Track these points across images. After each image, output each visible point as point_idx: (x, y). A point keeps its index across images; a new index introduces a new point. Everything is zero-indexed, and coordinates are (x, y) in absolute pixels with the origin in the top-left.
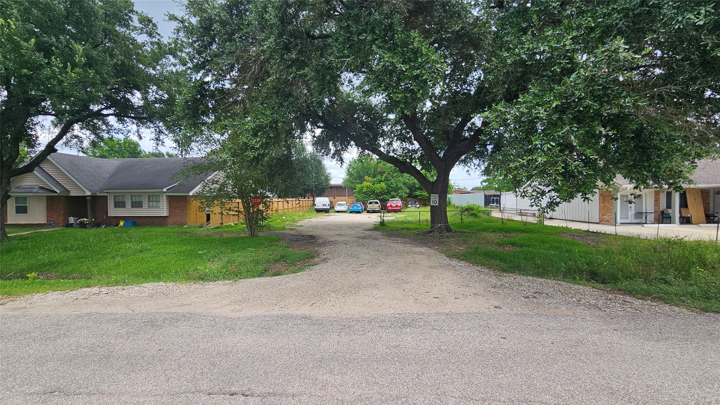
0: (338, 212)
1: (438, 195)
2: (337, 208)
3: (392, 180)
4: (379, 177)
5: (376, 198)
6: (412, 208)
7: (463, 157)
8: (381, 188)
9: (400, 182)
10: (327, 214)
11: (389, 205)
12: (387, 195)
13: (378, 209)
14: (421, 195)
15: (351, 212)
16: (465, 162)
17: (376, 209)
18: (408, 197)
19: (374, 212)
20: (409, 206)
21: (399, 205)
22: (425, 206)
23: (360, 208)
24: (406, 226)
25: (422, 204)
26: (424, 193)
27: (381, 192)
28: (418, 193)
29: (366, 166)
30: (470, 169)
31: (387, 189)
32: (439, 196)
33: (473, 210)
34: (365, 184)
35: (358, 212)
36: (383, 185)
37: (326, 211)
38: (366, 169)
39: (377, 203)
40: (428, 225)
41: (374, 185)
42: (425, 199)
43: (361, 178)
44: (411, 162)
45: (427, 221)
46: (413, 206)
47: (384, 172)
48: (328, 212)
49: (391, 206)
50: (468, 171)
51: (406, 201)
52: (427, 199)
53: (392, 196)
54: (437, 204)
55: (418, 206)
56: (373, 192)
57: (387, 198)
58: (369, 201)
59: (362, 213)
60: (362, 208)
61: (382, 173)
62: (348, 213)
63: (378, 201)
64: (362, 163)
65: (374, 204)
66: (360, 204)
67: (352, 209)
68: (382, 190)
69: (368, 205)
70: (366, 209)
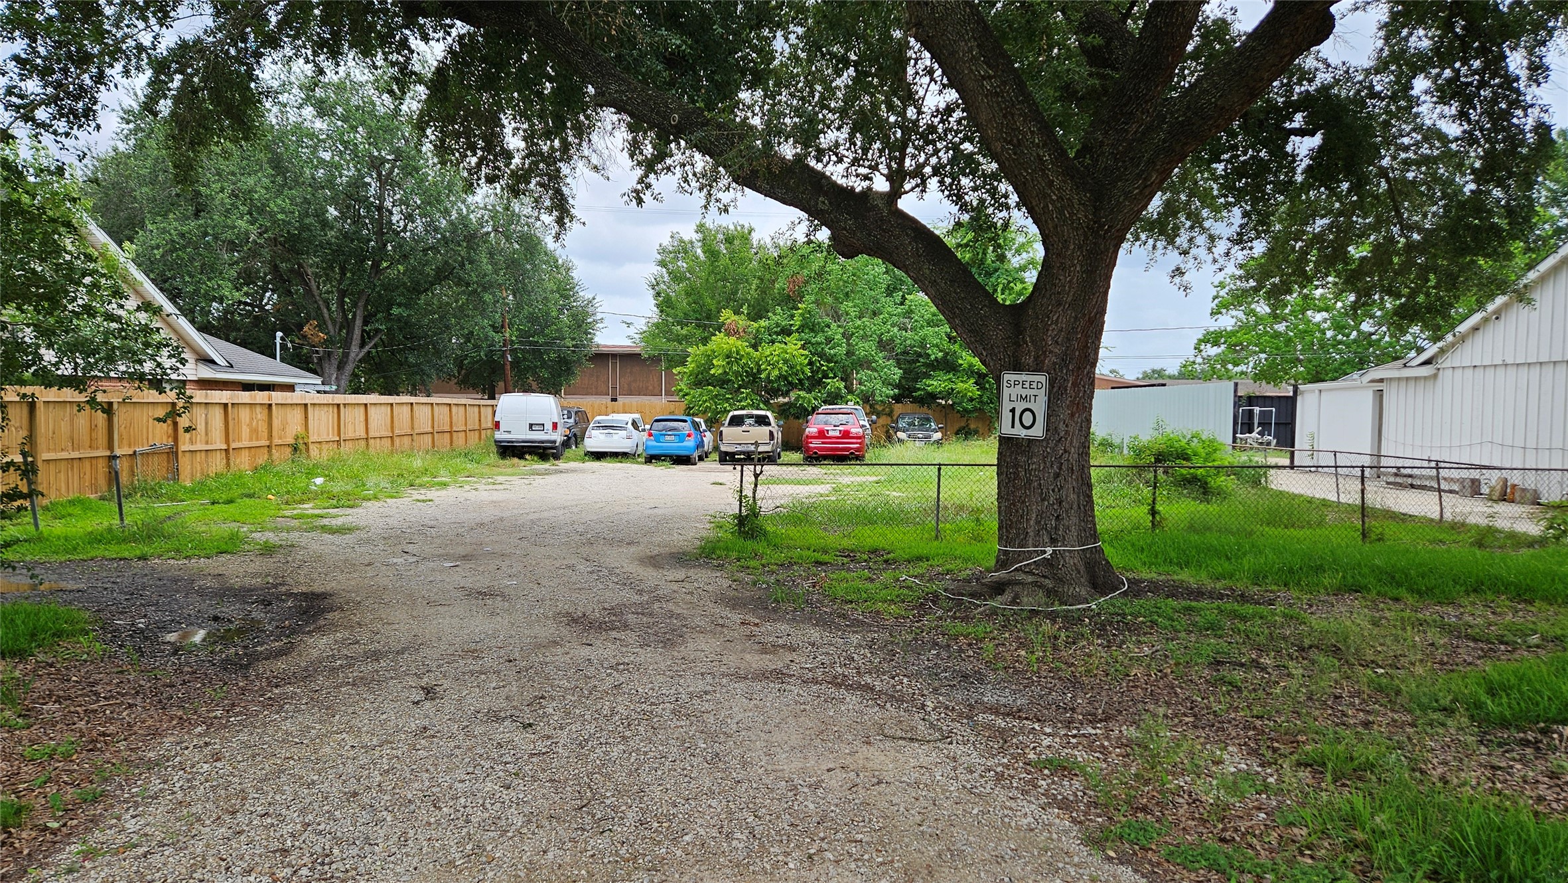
0: (599, 456)
1: (1042, 378)
2: (596, 440)
3: (834, 326)
4: (778, 317)
5: (766, 403)
6: (910, 444)
7: (1156, 204)
8: (786, 361)
9: (864, 337)
10: (546, 466)
11: (812, 430)
12: (809, 391)
13: (769, 448)
14: (950, 393)
15: (651, 459)
16: (1164, 229)
17: (759, 449)
18: (898, 399)
19: (751, 459)
20: (901, 435)
21: (855, 430)
22: (966, 439)
23: (690, 443)
24: (870, 537)
25: (956, 427)
26: (960, 386)
27: (785, 378)
28: (936, 383)
29: (726, 268)
30: (1191, 263)
31: (811, 363)
32: (1052, 383)
33: (1187, 458)
34: (720, 342)
35: (682, 460)
36: (793, 347)
37: (543, 452)
38: (725, 279)
39: (762, 421)
40: (978, 538)
41: (755, 347)
42: (965, 410)
43: (708, 318)
44: (896, 192)
45: (976, 514)
46: (915, 438)
47: (800, 297)
48: (557, 457)
49: (822, 434)
50: (1179, 272)
51: (890, 414)
52: (975, 409)
53: (829, 394)
54: (1038, 431)
55: (939, 435)
56: (752, 378)
57: (809, 401)
58: (731, 414)
59: (700, 465)
60: (700, 445)
61: (790, 300)
62: (638, 463)
63: (769, 414)
64: (712, 254)
65: (750, 425)
66: (696, 426)
67: (655, 443)
68: (791, 367)
69: (726, 430)
70: (716, 448)
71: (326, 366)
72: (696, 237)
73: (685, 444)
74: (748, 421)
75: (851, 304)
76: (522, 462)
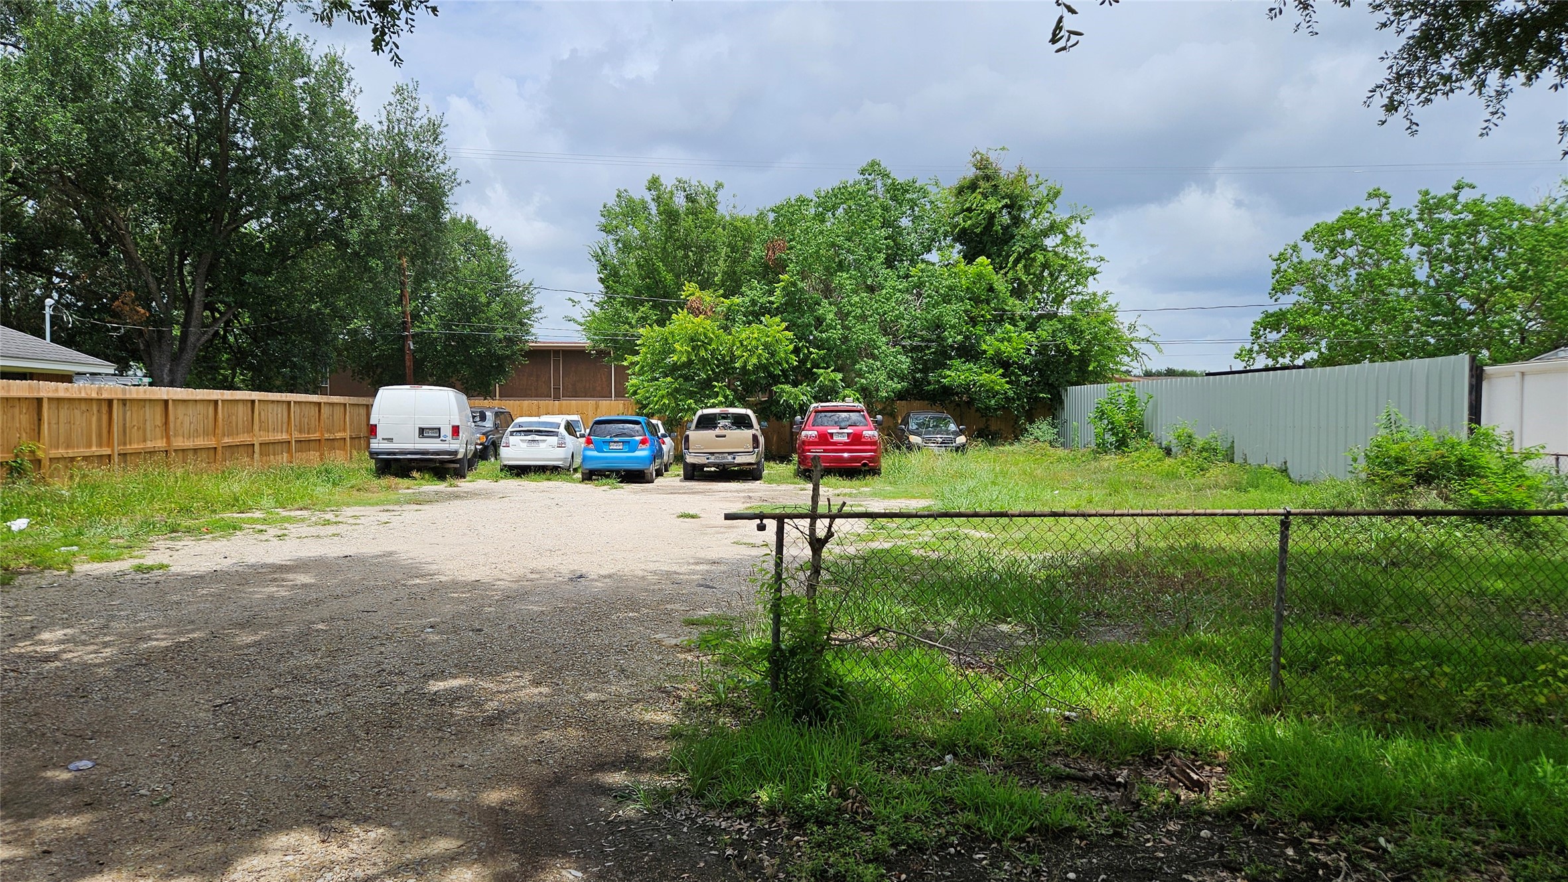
0: (520, 471)
2: (515, 450)
3: (825, 302)
4: (754, 291)
5: (740, 398)
6: (927, 451)
8: (766, 346)
9: (863, 318)
10: (442, 487)
11: (807, 434)
12: (795, 385)
13: (751, 459)
14: (971, 387)
15: (590, 475)
17: (740, 459)
18: (906, 395)
19: (726, 474)
20: (915, 440)
21: (863, 434)
23: (643, 452)
25: (980, 431)
26: (985, 377)
27: (765, 369)
28: (958, 374)
29: (687, 233)
31: (796, 351)
34: (682, 321)
35: (634, 476)
36: (775, 330)
37: (439, 468)
38: (686, 247)
39: (741, 422)
41: (726, 328)
42: (988, 407)
43: (667, 294)
46: (933, 443)
47: (781, 266)
48: (460, 474)
49: (824, 439)
51: (898, 414)
53: (823, 388)
55: (961, 439)
56: (725, 368)
57: (796, 397)
58: (699, 413)
59: (659, 481)
60: (658, 454)
61: (770, 271)
62: (573, 481)
63: (749, 412)
64: (671, 216)
65: (724, 427)
66: (653, 430)
67: (595, 453)
68: (772, 355)
69: (694, 435)
70: (679, 458)
71: (156, 353)
72: (648, 197)
73: (638, 453)
74: (722, 423)
75: (845, 275)
76: (405, 482)
